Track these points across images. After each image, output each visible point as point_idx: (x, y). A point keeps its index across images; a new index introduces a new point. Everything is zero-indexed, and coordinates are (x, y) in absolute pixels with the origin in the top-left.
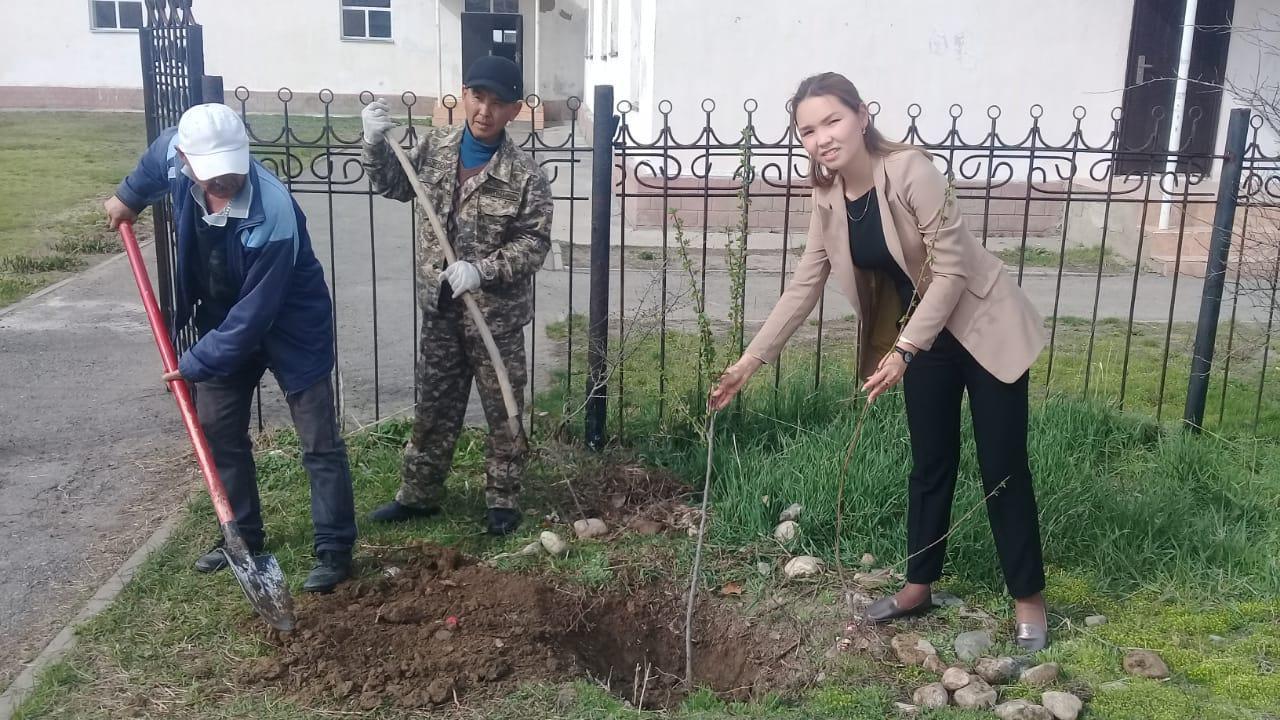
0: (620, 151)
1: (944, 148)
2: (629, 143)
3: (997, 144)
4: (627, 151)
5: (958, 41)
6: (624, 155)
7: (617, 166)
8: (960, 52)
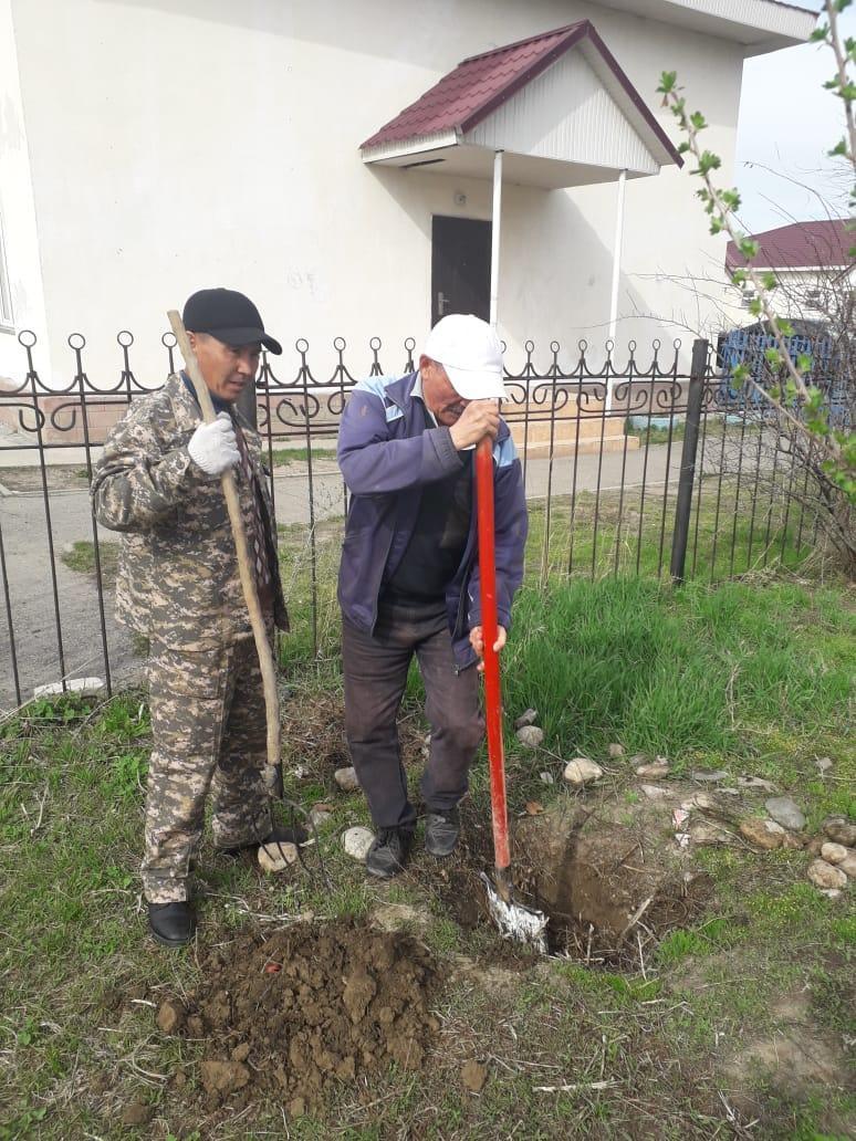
0: (264, 391)
1: (524, 379)
2: (271, 382)
3: (558, 374)
4: (270, 391)
5: (309, 277)
6: (267, 395)
7: (260, 405)
8: (312, 287)
